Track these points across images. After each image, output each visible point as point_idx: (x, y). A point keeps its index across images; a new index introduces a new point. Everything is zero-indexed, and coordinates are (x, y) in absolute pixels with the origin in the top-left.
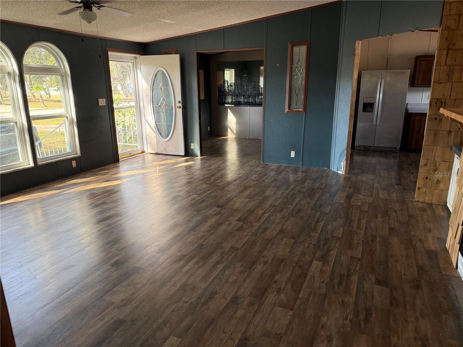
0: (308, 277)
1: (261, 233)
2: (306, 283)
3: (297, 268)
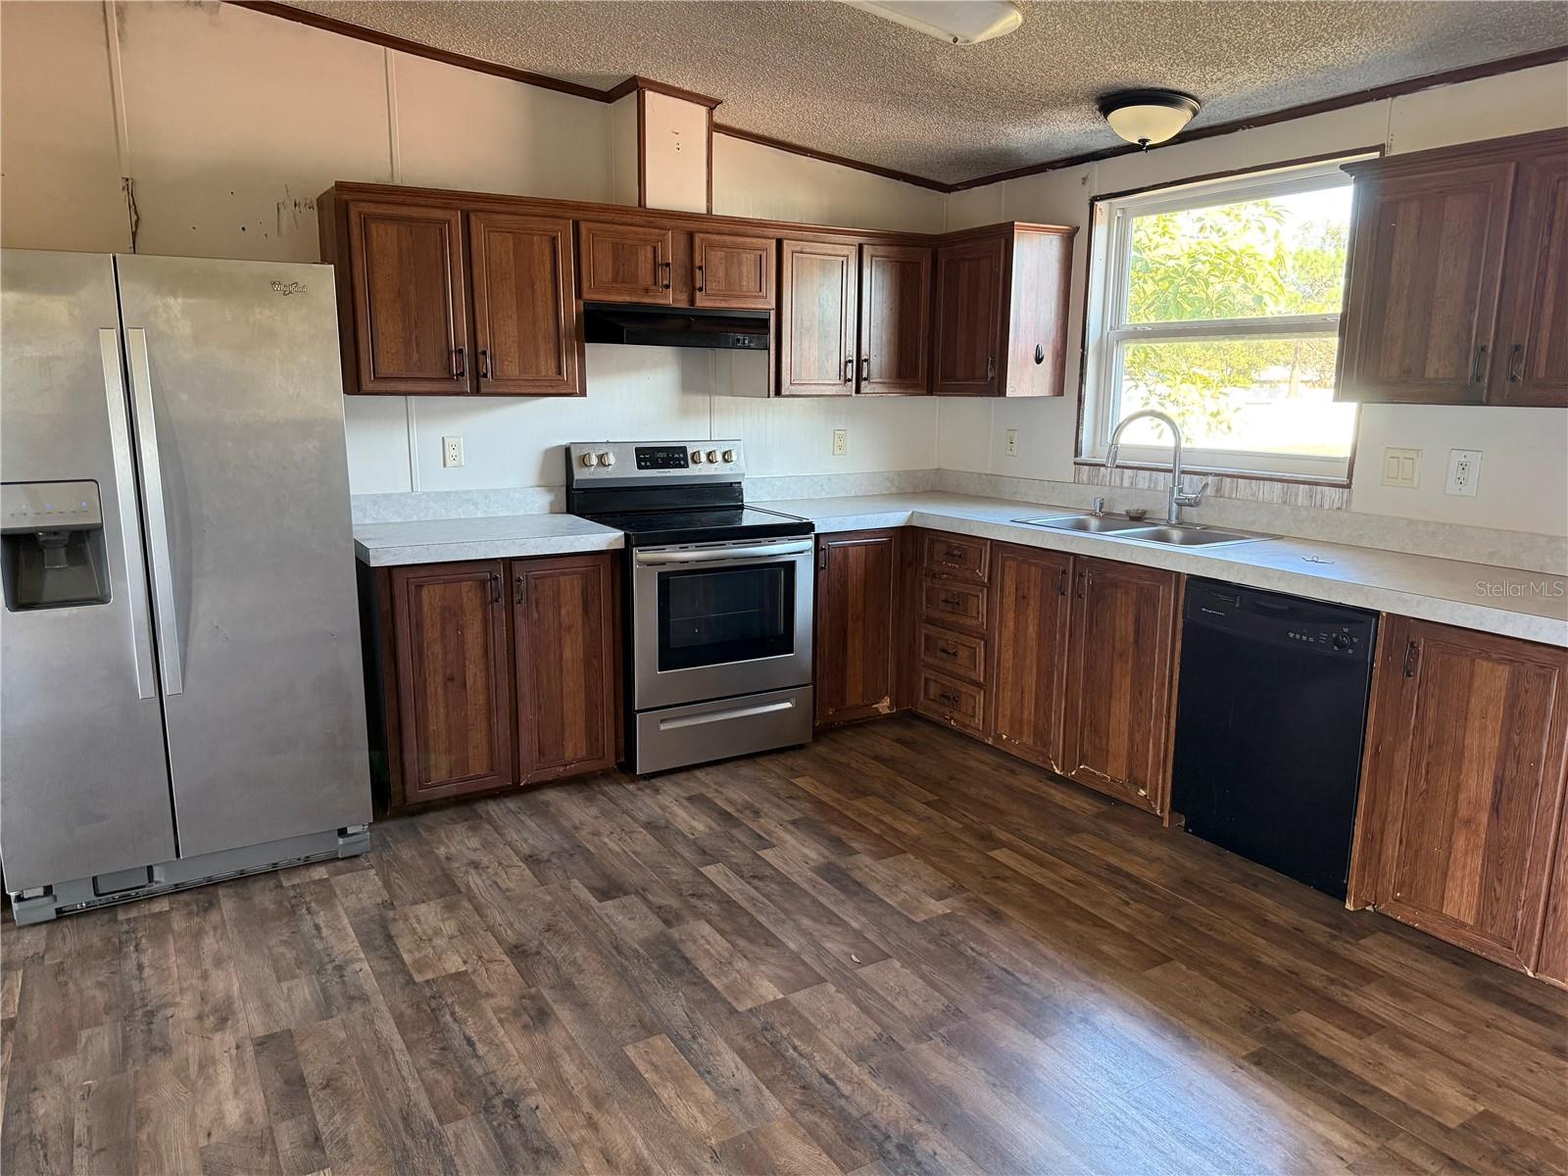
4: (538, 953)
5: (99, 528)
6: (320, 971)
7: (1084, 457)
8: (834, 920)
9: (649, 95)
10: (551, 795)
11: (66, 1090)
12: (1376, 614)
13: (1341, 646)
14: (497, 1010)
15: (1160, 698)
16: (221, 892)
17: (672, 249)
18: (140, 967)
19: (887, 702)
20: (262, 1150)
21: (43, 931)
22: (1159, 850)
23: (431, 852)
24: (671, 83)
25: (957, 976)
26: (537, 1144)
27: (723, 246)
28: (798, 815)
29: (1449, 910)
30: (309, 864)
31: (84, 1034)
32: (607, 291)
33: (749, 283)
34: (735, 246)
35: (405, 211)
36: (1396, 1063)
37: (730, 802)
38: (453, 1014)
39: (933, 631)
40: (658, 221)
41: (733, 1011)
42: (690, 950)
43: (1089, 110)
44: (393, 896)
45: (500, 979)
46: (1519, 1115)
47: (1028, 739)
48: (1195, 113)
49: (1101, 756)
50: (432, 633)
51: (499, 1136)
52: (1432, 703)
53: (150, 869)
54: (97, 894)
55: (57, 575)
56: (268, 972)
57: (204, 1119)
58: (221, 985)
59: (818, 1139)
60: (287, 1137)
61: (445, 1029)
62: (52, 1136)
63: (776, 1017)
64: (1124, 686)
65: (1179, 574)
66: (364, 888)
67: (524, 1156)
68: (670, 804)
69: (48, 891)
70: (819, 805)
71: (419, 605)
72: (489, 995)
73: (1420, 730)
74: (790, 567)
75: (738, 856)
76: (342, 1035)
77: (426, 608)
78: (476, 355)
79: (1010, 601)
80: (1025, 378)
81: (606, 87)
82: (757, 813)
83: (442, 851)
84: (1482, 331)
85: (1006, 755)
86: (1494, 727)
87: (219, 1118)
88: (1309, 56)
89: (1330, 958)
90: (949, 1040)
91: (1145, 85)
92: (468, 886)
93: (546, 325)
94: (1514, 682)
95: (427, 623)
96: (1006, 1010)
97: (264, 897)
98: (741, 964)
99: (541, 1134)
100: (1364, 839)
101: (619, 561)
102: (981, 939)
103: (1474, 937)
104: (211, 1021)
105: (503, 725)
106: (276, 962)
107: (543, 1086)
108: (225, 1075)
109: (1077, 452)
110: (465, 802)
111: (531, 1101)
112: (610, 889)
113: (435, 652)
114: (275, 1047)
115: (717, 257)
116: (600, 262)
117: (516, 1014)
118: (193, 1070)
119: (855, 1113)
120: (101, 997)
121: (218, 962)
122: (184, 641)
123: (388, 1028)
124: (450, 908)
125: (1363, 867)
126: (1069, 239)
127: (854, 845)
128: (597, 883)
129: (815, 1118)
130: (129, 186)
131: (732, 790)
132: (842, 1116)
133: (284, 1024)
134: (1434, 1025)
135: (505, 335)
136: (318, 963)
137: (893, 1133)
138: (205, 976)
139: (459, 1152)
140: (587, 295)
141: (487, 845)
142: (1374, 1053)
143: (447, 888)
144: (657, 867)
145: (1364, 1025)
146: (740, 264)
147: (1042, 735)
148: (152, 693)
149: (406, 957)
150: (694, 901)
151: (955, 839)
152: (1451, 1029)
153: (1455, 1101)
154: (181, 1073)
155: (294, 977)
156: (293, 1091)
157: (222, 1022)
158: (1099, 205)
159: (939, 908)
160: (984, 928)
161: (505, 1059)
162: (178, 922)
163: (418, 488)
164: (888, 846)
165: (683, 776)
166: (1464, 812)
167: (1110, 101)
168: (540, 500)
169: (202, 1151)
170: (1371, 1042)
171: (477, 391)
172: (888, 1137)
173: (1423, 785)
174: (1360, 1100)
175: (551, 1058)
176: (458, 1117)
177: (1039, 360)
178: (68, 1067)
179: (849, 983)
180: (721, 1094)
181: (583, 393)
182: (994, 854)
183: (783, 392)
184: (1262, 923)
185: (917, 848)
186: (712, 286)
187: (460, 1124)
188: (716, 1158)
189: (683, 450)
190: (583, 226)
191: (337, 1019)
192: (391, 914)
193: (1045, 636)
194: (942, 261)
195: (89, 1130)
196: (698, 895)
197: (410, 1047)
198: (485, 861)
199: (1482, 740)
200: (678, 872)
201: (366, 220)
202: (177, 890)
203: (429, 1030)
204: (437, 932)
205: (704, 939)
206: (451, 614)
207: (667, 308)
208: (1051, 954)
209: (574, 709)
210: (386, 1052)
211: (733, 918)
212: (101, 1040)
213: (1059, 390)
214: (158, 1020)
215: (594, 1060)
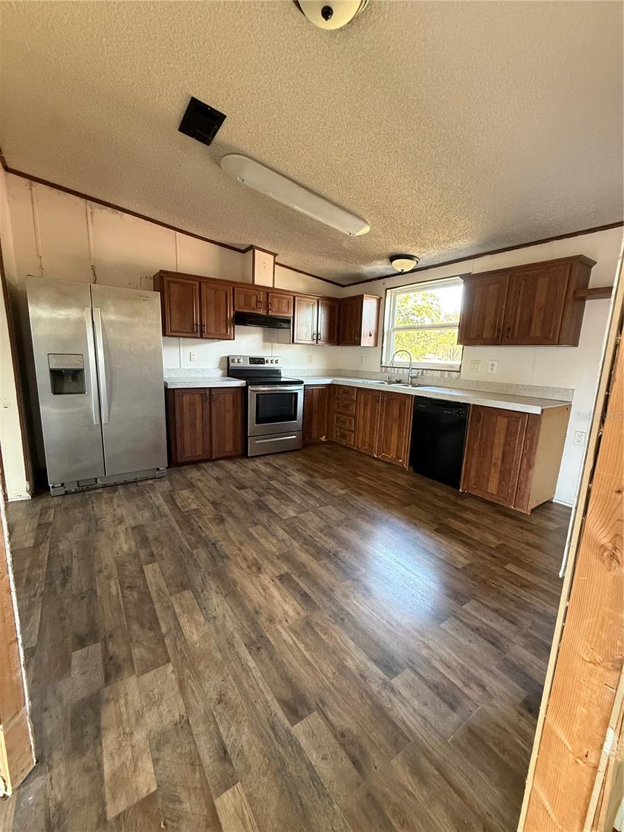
4: (220, 504)
5: (83, 370)
6: (152, 508)
7: (383, 365)
8: (311, 495)
9: (256, 251)
10: (222, 462)
11: (69, 542)
12: (469, 404)
13: (459, 414)
14: (208, 519)
15: (406, 433)
16: (119, 487)
17: (262, 298)
18: (93, 507)
19: (324, 437)
20: (135, 558)
21: (61, 497)
22: (405, 477)
23: (186, 477)
24: (263, 248)
25: (349, 510)
26: (222, 555)
27: (277, 297)
28: (299, 468)
29: (489, 490)
30: (147, 479)
31: (75, 526)
32: (242, 308)
33: (285, 309)
34: (281, 297)
35: (181, 280)
36: (476, 531)
37: (277, 464)
38: (195, 520)
39: (339, 415)
40: (258, 288)
41: (281, 519)
42: (267, 503)
43: (387, 261)
44: (174, 488)
45: (209, 511)
46: (512, 544)
47: (367, 447)
48: (417, 262)
49: (388, 451)
50: (186, 410)
51: (211, 554)
52: (485, 431)
53: (96, 479)
54: (78, 486)
55: (69, 384)
56: (135, 508)
57: (116, 549)
58: (120, 512)
59: (309, 552)
60: (143, 554)
61: (192, 524)
62: (65, 554)
63: (294, 520)
64: (396, 429)
65: (412, 395)
66: (165, 485)
67: (218, 559)
68: (259, 465)
69: (63, 485)
70: (304, 465)
71: (182, 400)
72: (205, 515)
73: (481, 438)
74: (296, 394)
75: (281, 479)
76: (159, 526)
77: (185, 403)
78: (202, 325)
79: (362, 406)
80: (367, 341)
81: (243, 248)
82: (286, 467)
83: (189, 476)
84: (499, 324)
85: (360, 453)
86: (503, 436)
87: (121, 549)
88: (451, 245)
89: (456, 504)
90: (347, 526)
91: (403, 253)
92: (198, 486)
93: (223, 318)
94: (509, 422)
95: (185, 406)
96: (363, 518)
97: (133, 489)
98: (283, 507)
99: (224, 552)
100: (465, 472)
101: (244, 390)
102: (356, 500)
103: (497, 497)
104: (116, 522)
105: (207, 439)
106: (137, 506)
107: (224, 539)
108: (122, 537)
109: (381, 364)
110: (195, 463)
111: (220, 543)
112: (242, 487)
113: (187, 416)
114: (138, 529)
115: (275, 300)
116: (240, 300)
117: (214, 520)
118: (112, 535)
119: (320, 546)
120: (81, 516)
121: (119, 506)
122: (110, 407)
123: (174, 524)
124: (193, 491)
125: (464, 479)
126: (379, 301)
127: (316, 476)
128: (237, 485)
129: (308, 547)
130: (93, 268)
131: (278, 461)
132: (316, 546)
133: (141, 523)
134: (486, 521)
135: (210, 321)
136: (151, 507)
137: (331, 550)
138: (114, 510)
139: (198, 557)
140: (236, 309)
141: (203, 475)
142: (470, 529)
143: (191, 486)
144: (256, 481)
145: (467, 522)
146: (282, 302)
147: (371, 446)
148: (99, 423)
149: (179, 505)
150: (268, 490)
151: (347, 474)
152: (490, 522)
153: (493, 541)
154: (108, 537)
155: (143, 510)
156: (144, 541)
157: (120, 523)
158: (388, 291)
159: (342, 492)
160: (355, 497)
161: (211, 532)
162: (105, 495)
163: (182, 367)
164: (326, 476)
165: (262, 457)
166: (494, 461)
167: (393, 258)
168: (220, 372)
169: (115, 559)
170: (468, 525)
171: (201, 337)
172: (330, 552)
173: (482, 454)
174: (468, 541)
175: (226, 532)
176: (197, 548)
177: (370, 336)
178: (70, 535)
179: (316, 512)
180: (279, 541)
181: (234, 339)
182: (358, 478)
183: (295, 342)
184: (436, 495)
185: (336, 477)
186: (274, 309)
187: (198, 550)
188: (278, 558)
189: (264, 359)
190: (236, 289)
191: (158, 521)
192: (173, 493)
193: (373, 415)
194: (342, 306)
195: (78, 553)
196: (269, 489)
197: (181, 529)
198: (203, 479)
199: (499, 440)
200: (262, 482)
201: (169, 283)
202: (104, 486)
203: (187, 524)
204: (188, 498)
205: (271, 500)
206: (192, 404)
207: (260, 314)
208: (376, 503)
209: (229, 435)
210: (173, 530)
211: (279, 494)
212: (82, 527)
213: (376, 345)
214: (99, 523)
215: (239, 531)
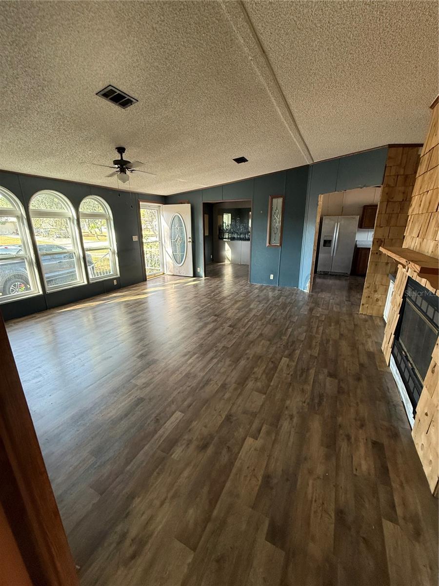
0: (278, 370)
1: (246, 336)
2: (276, 375)
3: (270, 363)
